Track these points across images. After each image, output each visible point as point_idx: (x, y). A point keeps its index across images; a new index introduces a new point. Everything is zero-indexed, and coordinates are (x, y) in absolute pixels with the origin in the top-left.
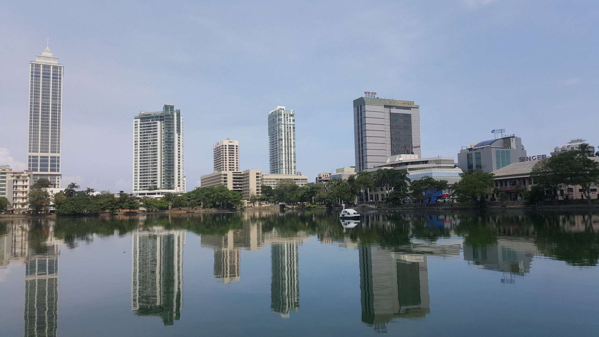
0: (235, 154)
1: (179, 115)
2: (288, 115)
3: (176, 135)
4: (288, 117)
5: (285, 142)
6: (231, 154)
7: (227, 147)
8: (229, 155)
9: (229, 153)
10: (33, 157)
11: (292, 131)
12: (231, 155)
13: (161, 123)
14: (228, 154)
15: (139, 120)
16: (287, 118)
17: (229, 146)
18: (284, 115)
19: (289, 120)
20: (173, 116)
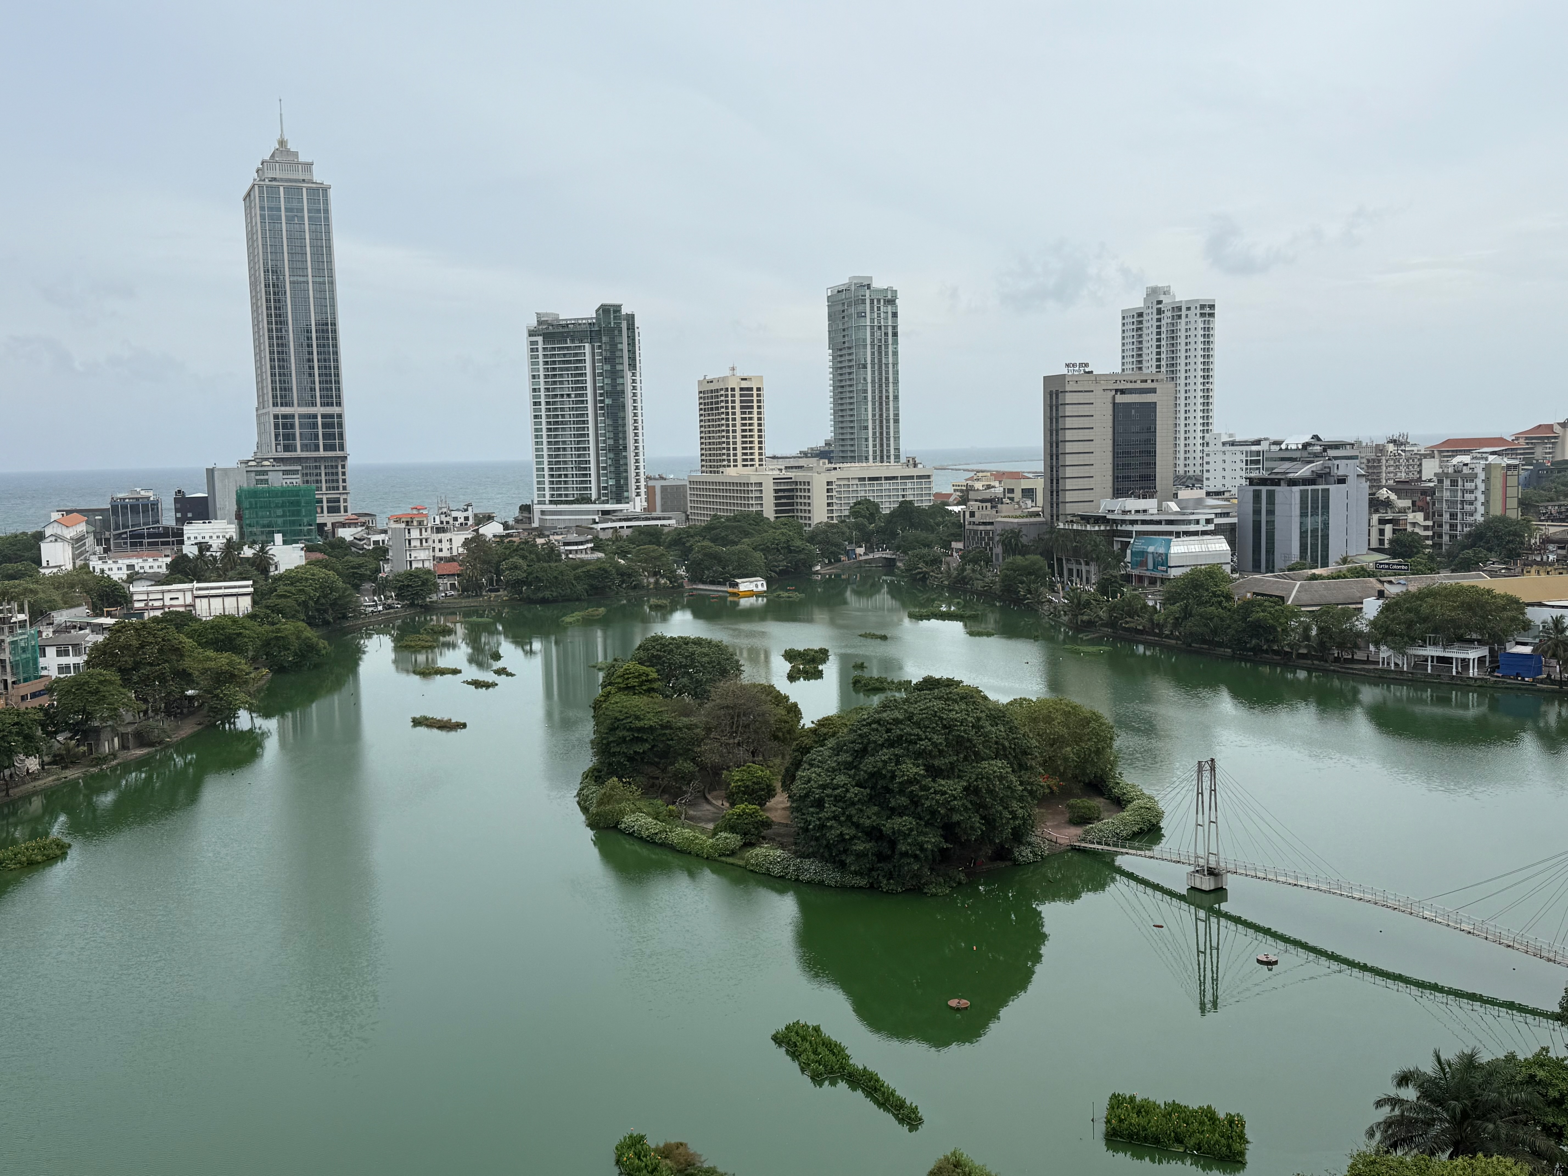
0: (755, 410)
1: (631, 327)
2: (882, 301)
3: (628, 374)
4: (882, 308)
5: (873, 372)
6: (746, 407)
7: (737, 392)
8: (743, 413)
9: (742, 407)
10: (285, 417)
11: (890, 341)
12: (744, 413)
13: (593, 348)
14: (738, 410)
15: (540, 339)
16: (879, 309)
17: (741, 389)
18: (872, 301)
19: (882, 315)
20: (620, 331)
